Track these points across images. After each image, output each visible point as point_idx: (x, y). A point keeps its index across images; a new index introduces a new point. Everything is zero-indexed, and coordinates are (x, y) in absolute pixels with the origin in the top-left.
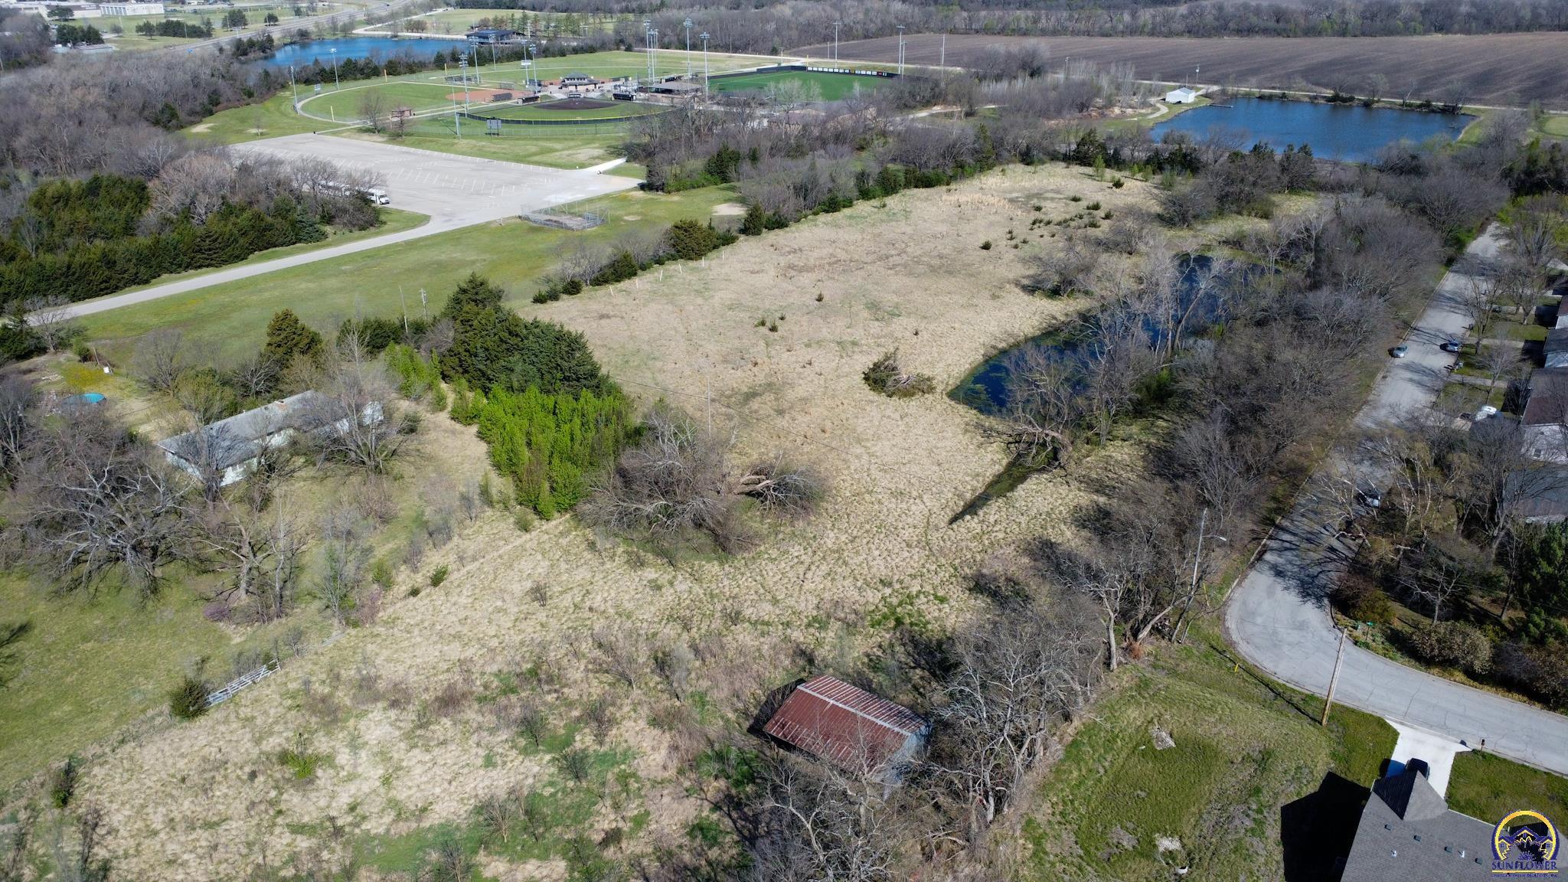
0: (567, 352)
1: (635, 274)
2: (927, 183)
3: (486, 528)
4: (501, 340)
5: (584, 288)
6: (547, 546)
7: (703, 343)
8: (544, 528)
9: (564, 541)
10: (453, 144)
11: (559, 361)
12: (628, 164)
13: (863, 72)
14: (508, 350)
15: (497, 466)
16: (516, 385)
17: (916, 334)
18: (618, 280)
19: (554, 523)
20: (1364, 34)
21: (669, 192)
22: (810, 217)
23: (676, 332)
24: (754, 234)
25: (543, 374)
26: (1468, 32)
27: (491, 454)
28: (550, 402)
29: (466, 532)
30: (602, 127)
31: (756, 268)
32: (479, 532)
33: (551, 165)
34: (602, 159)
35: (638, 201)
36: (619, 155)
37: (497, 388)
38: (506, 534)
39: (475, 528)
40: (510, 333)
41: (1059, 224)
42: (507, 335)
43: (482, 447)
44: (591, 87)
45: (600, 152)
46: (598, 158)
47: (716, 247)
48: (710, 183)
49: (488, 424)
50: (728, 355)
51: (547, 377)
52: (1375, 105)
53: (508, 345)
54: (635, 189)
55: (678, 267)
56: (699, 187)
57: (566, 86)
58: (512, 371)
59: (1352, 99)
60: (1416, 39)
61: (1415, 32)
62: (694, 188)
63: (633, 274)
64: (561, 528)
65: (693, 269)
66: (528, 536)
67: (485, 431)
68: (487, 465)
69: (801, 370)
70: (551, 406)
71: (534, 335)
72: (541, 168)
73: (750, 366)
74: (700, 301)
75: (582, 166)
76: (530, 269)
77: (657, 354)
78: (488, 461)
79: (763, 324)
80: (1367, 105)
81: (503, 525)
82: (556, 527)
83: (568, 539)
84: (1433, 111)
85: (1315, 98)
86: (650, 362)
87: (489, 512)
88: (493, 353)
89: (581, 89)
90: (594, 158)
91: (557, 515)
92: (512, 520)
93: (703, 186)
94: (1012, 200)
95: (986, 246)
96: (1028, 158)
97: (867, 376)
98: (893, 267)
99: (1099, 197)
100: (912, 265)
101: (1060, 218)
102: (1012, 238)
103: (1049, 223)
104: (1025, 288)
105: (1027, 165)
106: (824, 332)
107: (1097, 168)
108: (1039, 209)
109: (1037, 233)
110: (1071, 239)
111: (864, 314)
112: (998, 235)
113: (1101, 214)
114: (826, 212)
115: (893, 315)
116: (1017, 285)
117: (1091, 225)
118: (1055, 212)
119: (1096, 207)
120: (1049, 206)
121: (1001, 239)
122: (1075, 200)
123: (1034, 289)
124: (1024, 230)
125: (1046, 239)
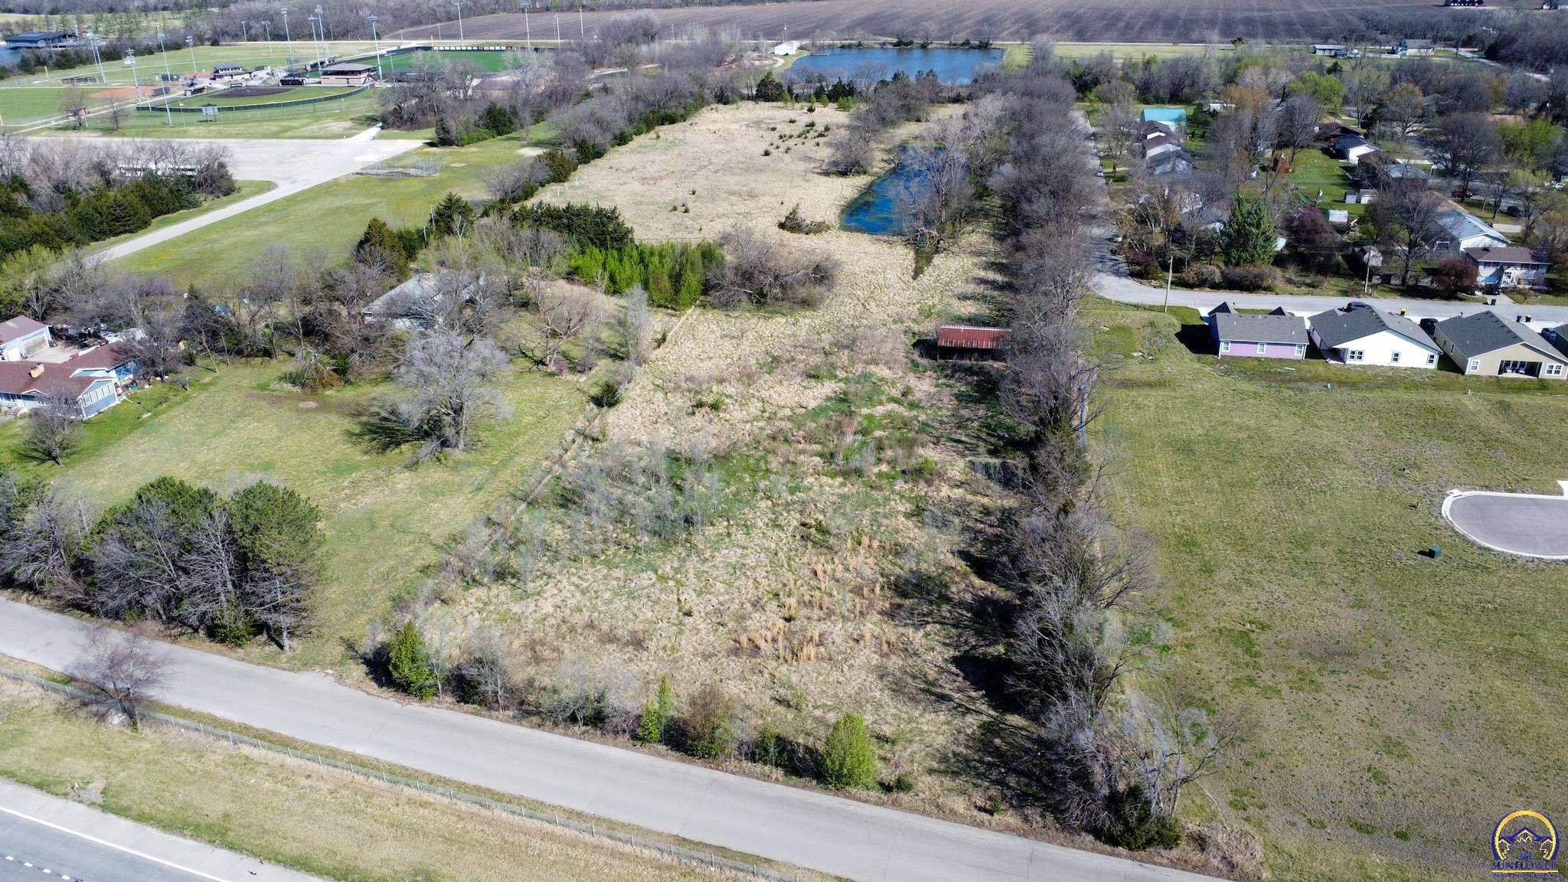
1: (532, 194)
2: (672, 120)
8: (688, 313)
10: (185, 132)
13: (492, 48)
17: (783, 203)
21: (463, 145)
22: (611, 149)
24: (585, 162)
34: (356, 129)
35: (443, 156)
36: (367, 126)
41: (799, 136)
44: (247, 76)
45: (345, 124)
47: (570, 173)
52: (930, 47)
54: (424, 146)
56: (483, 140)
57: (220, 77)
59: (911, 43)
62: (479, 140)
64: (697, 312)
65: (573, 187)
73: (697, 231)
75: (347, 136)
79: (675, 209)
80: (924, 47)
82: (694, 312)
84: (972, 48)
85: (884, 44)
93: (486, 139)
94: (747, 126)
95: (767, 154)
96: (722, 99)
97: (782, 226)
98: (716, 172)
99: (806, 118)
100: (727, 169)
101: (795, 134)
102: (778, 147)
103: (791, 137)
104: (820, 174)
105: (725, 104)
106: (721, 211)
107: (786, 101)
108: (774, 129)
109: (790, 143)
110: (818, 144)
111: (733, 198)
112: (765, 146)
113: (820, 128)
114: (619, 145)
115: (752, 196)
116: (813, 173)
117: (821, 135)
118: (787, 130)
119: (812, 125)
120: (778, 127)
121: (771, 149)
122: (792, 122)
123: (827, 174)
124: (780, 142)
125: (800, 146)
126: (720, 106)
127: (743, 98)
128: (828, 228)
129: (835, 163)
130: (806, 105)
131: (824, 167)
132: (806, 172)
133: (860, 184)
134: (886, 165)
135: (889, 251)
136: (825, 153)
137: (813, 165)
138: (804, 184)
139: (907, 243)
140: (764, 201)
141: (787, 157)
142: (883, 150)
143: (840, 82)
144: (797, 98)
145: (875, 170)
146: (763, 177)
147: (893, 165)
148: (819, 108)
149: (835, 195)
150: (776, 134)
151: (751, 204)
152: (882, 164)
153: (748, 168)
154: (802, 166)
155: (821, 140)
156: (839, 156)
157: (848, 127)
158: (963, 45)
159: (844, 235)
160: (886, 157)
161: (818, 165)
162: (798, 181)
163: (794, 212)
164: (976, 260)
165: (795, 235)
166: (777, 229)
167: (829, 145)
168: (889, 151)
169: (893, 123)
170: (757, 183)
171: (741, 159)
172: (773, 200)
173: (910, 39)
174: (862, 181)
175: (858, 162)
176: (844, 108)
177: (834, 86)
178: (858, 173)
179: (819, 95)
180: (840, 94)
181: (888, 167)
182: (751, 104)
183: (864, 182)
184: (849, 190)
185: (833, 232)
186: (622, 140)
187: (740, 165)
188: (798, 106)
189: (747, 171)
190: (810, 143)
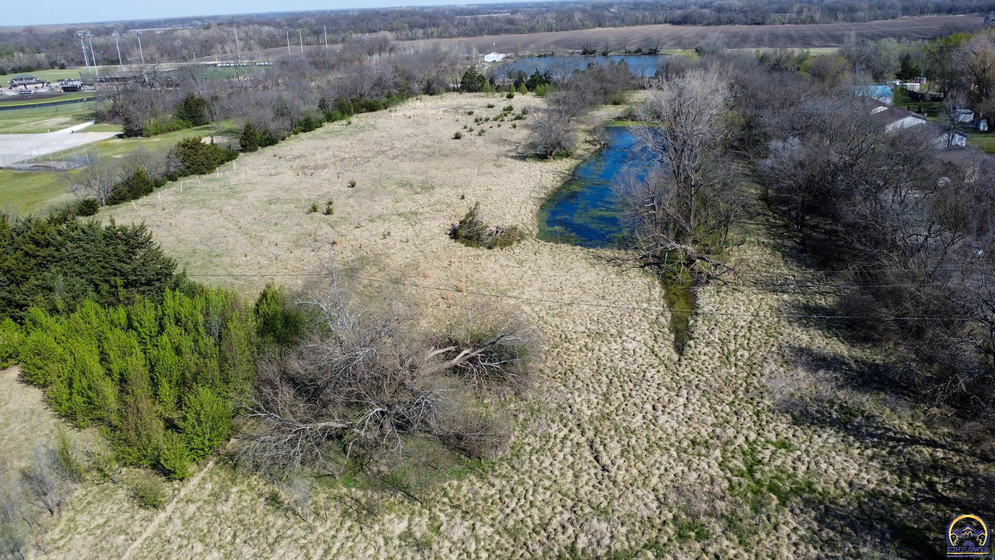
0: (126, 252)
1: (151, 191)
2: (371, 108)
3: (83, 518)
4: (27, 254)
5: (101, 208)
6: (203, 524)
7: (263, 234)
8: (183, 493)
9: (225, 508)
11: (118, 265)
12: (96, 125)
14: (40, 265)
15: (70, 416)
16: (60, 305)
17: (463, 197)
18: (136, 197)
19: (195, 481)
20: (561, 30)
21: (148, 136)
22: (292, 136)
23: (227, 229)
24: (251, 150)
25: (96, 286)
26: (614, 26)
27: (52, 402)
28: (120, 315)
29: (48, 537)
30: (62, 107)
31: (273, 172)
32: (71, 528)
33: (20, 133)
34: (71, 124)
35: (119, 146)
36: (86, 120)
37: (37, 312)
38: (121, 520)
39: (62, 526)
40: (37, 243)
41: (495, 119)
42: (33, 246)
43: (35, 395)
44: (40, 85)
45: (68, 119)
46: (66, 123)
47: (222, 162)
48: (183, 127)
49: (37, 361)
50: (298, 240)
51: (105, 287)
52: (609, 54)
53: (39, 260)
54: (113, 138)
55: (195, 181)
56: (174, 130)
57: (15, 86)
58: (51, 289)
59: (594, 52)
60: (589, 30)
61: (588, 27)
62: (170, 131)
63: (148, 191)
64: (209, 486)
65: (209, 180)
66: (162, 516)
67: (33, 370)
68: (49, 421)
69: (384, 241)
70: (123, 321)
71: (73, 240)
72: (10, 135)
73: (329, 246)
74: (234, 202)
75: (52, 130)
76: (28, 204)
77: (219, 251)
78: (49, 412)
79: (315, 209)
80: (605, 54)
81: (110, 508)
82: (201, 486)
83: (230, 503)
84: (644, 54)
85: (572, 53)
86: (215, 260)
87: (79, 491)
88: (19, 274)
89: (29, 87)
90: (63, 124)
91: (192, 468)
92: (121, 494)
93: (178, 129)
94: (445, 111)
95: (457, 137)
96: (429, 90)
97: (454, 234)
98: (394, 158)
99: (506, 104)
100: (409, 155)
101: (492, 117)
102: (471, 130)
103: (487, 120)
104: (515, 158)
105: (431, 95)
106: (378, 209)
107: (487, 91)
108: (471, 113)
109: (486, 126)
110: (515, 126)
111: (401, 191)
112: (459, 129)
113: (517, 111)
114: (304, 131)
115: (427, 187)
116: (507, 156)
117: (519, 118)
118: (484, 114)
119: (510, 109)
120: (476, 112)
121: (463, 132)
122: (490, 106)
123: (523, 157)
124: (474, 125)
125: (496, 129)
126: (427, 97)
127: (448, 90)
128: (522, 237)
129: (533, 146)
130: (506, 94)
131: (519, 150)
132: (498, 156)
133: (563, 169)
134: (590, 146)
135: (618, 280)
136: (521, 135)
137: (508, 148)
138: (494, 170)
139: (644, 264)
140: (439, 193)
141: (480, 140)
142: (584, 131)
143: (537, 72)
144: (498, 89)
145: (579, 152)
146: (447, 162)
147: (598, 147)
148: (517, 96)
149: (533, 184)
150: (472, 118)
151: (422, 199)
152: (587, 146)
153: (436, 153)
154: (495, 149)
155: (517, 122)
156: (536, 137)
157: (546, 111)
158: (636, 52)
159: (546, 248)
160: (590, 138)
161: (513, 147)
162: (490, 167)
163: (471, 214)
164: (771, 299)
165: (472, 251)
166: (446, 239)
167: (527, 126)
168: (590, 132)
169: (593, 105)
170: (437, 171)
171: (428, 143)
172: (452, 193)
173: (593, 49)
174: (564, 165)
175: (559, 144)
176: (540, 95)
177: (532, 76)
178: (560, 156)
179: (517, 85)
180: (536, 83)
181: (593, 148)
182: (455, 94)
183: (567, 166)
184: (550, 176)
185: (528, 243)
186: (308, 126)
187: (425, 150)
188: (497, 95)
189: (431, 156)
190: (506, 126)
